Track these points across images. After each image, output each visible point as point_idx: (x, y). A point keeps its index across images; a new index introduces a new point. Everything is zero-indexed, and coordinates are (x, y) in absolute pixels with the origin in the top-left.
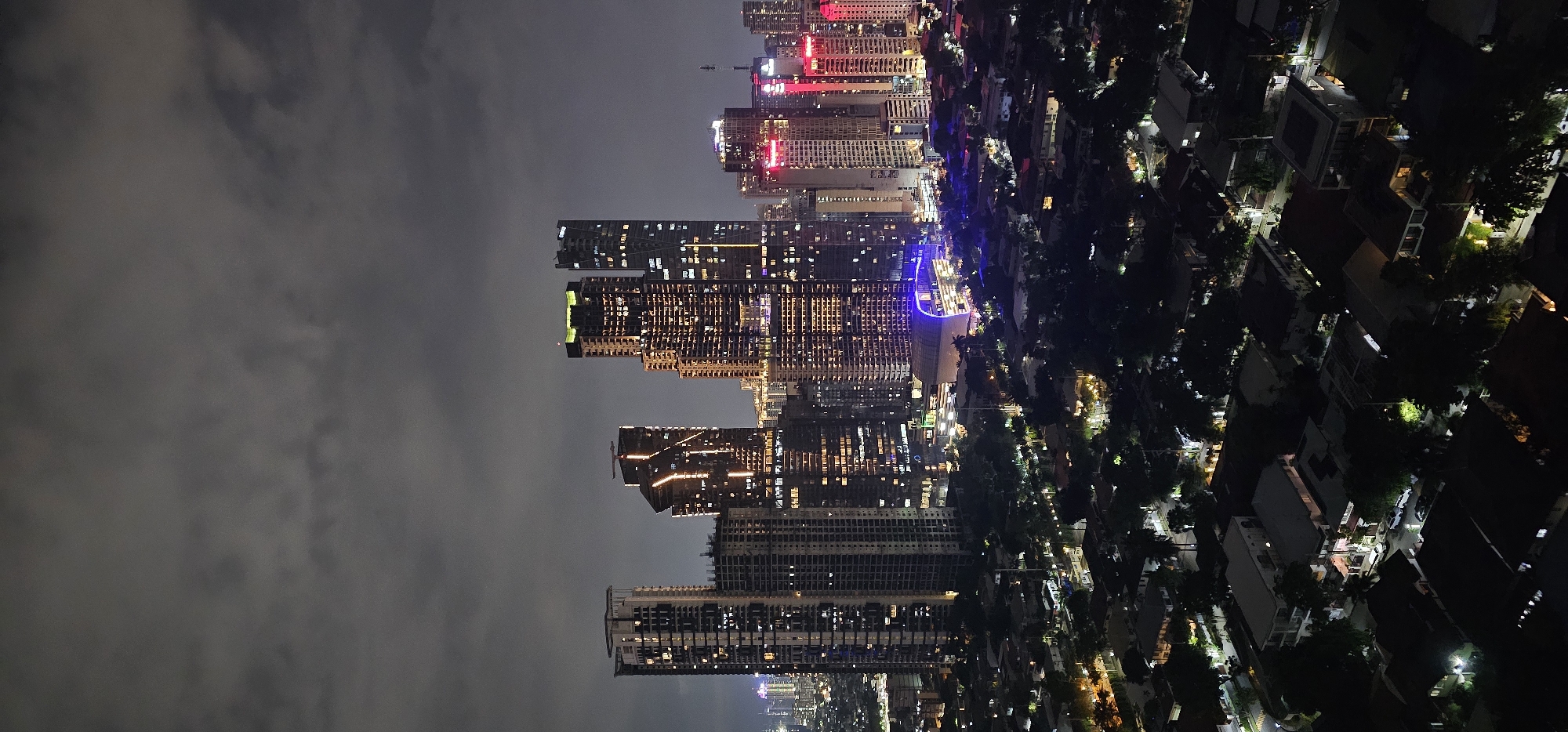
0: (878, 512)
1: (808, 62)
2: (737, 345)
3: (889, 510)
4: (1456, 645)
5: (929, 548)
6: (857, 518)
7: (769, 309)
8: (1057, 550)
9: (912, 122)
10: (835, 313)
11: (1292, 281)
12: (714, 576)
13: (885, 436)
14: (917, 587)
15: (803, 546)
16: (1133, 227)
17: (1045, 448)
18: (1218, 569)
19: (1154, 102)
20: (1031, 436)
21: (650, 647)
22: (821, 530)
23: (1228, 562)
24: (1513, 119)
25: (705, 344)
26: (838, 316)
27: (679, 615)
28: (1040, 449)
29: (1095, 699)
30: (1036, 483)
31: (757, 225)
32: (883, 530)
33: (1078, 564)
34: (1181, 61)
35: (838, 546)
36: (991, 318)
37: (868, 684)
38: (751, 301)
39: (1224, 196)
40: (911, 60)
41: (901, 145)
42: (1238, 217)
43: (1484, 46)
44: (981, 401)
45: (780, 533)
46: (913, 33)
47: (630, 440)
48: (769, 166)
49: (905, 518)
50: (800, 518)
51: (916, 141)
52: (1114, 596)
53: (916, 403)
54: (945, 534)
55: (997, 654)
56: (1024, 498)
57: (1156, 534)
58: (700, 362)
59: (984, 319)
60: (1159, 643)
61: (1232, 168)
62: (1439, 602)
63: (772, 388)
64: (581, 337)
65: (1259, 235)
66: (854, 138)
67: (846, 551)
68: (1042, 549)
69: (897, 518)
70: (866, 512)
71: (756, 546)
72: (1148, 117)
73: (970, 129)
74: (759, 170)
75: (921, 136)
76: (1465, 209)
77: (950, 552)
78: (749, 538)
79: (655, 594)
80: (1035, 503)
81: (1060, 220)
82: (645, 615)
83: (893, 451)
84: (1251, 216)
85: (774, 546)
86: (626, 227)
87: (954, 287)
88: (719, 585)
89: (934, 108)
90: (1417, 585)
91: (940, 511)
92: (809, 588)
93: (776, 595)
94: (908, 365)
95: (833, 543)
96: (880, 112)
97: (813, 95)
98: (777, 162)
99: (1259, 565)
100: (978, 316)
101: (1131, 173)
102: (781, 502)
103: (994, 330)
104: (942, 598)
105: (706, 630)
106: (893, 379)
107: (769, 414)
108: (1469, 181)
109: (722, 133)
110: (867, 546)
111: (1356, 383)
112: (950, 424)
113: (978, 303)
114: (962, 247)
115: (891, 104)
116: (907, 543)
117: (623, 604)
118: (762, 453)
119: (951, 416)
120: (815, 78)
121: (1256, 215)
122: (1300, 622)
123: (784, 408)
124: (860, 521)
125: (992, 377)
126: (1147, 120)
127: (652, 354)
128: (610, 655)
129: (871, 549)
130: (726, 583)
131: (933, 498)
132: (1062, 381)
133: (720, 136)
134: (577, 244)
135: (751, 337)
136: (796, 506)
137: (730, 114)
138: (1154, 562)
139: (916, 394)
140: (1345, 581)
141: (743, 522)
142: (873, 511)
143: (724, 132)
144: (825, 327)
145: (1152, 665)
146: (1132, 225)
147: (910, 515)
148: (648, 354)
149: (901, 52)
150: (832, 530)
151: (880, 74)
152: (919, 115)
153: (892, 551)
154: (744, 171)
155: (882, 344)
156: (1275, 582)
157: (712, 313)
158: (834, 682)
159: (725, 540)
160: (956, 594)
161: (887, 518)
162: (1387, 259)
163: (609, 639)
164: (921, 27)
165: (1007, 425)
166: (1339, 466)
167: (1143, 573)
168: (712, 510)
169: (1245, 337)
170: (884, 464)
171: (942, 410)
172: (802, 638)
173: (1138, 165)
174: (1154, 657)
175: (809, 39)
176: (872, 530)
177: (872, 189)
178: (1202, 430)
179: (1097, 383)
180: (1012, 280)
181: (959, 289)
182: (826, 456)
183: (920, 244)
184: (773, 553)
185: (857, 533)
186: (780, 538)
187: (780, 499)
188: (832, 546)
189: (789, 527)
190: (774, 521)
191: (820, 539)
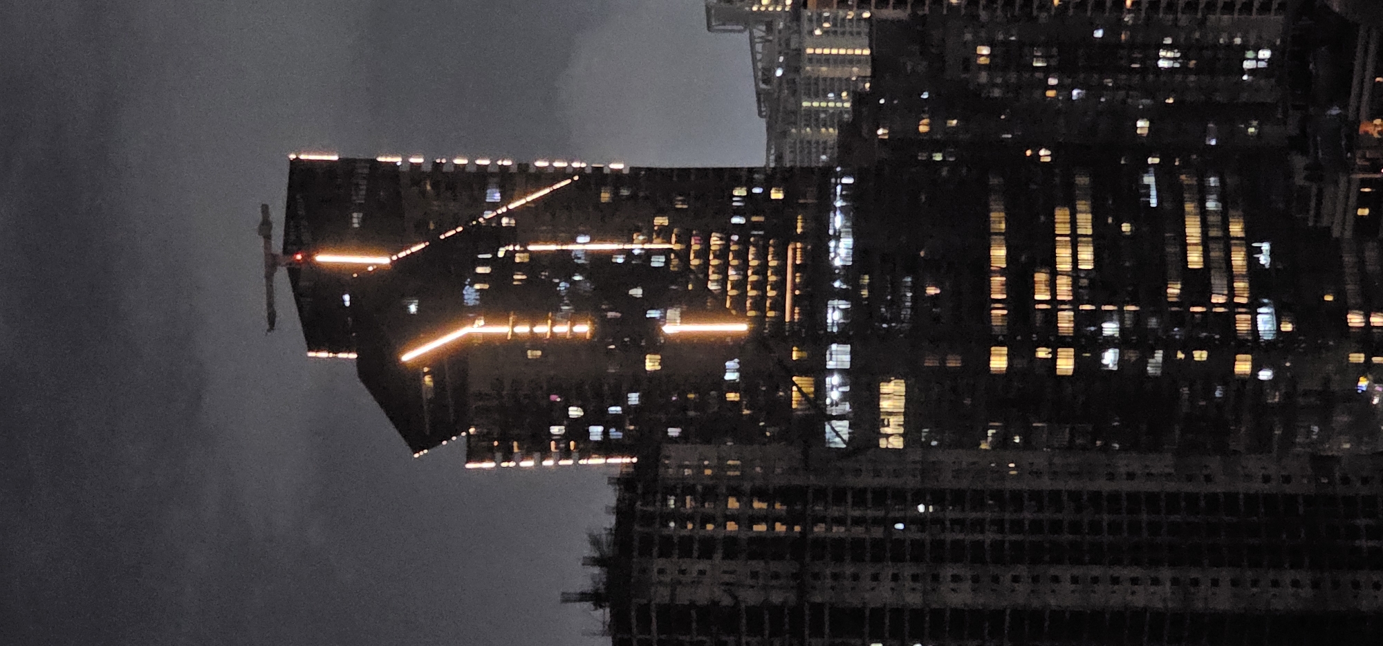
5: (1350, 593)
6: (1105, 486)
13: (1211, 205)
15: (915, 578)
22: (979, 525)
32: (1194, 529)
35: (1035, 579)
45: (838, 531)
47: (324, 200)
50: (912, 482)
67: (1063, 599)
70: (1136, 467)
71: (755, 575)
78: (731, 547)
83: (1238, 259)
85: (816, 576)
95: (1022, 570)
102: (843, 427)
110: (1136, 581)
123: (859, 99)
124: (1114, 497)
129: (1148, 592)
136: (897, 443)
141: (710, 493)
147: (1287, 479)
150: (1017, 526)
153: (1223, 600)
159: (646, 551)
168: (605, 447)
170: (1207, 302)
176: (1155, 528)
182: (1005, 271)
184: (818, 599)
185: (1106, 538)
186: (838, 550)
187: (840, 417)
188: (1016, 579)
189: (870, 513)
190: (820, 494)
191: (976, 554)
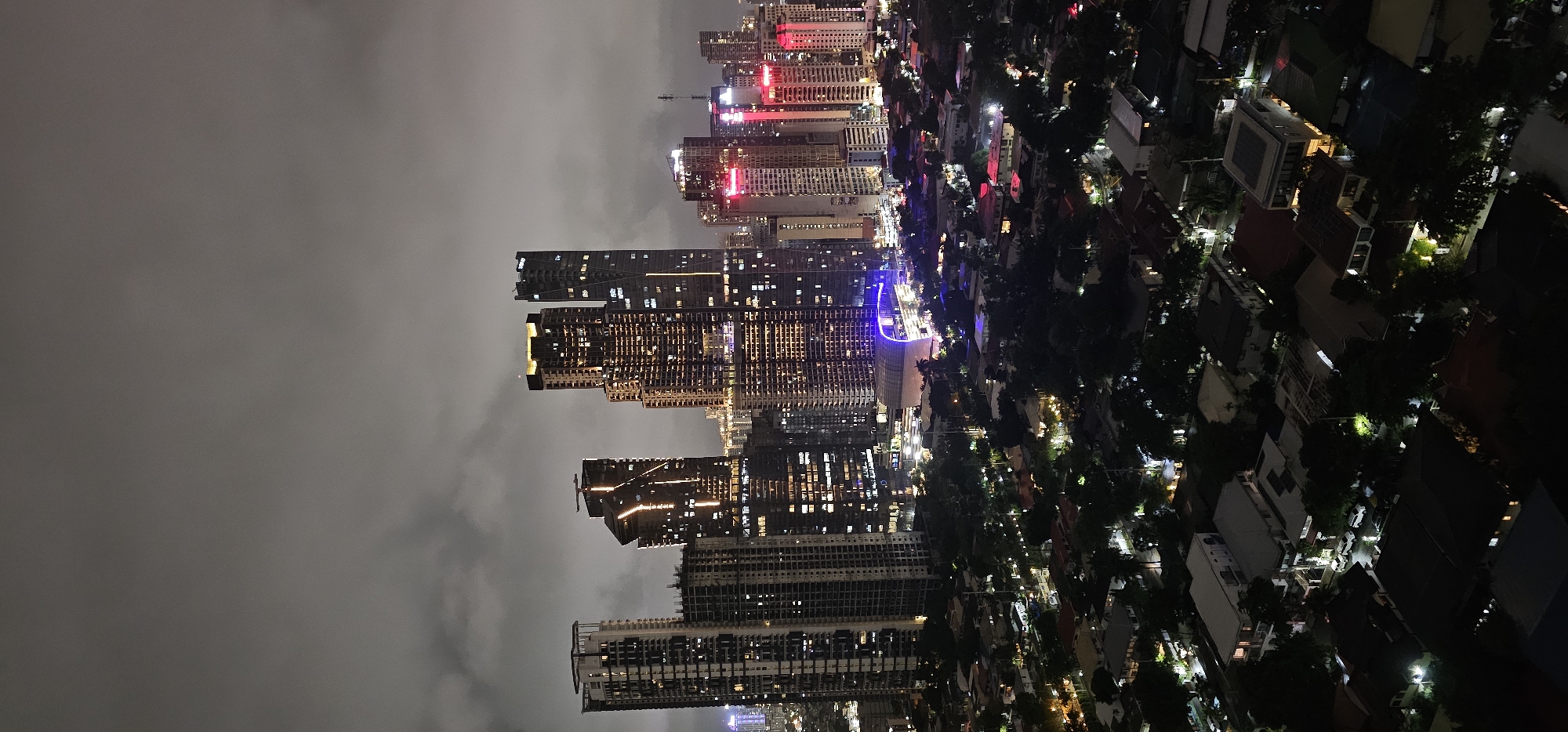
0: (846, 538)
1: (765, 91)
2: (700, 374)
3: (856, 536)
4: (1416, 655)
5: (897, 573)
6: (825, 545)
7: (733, 337)
8: (1024, 571)
9: (870, 149)
10: (799, 340)
11: (1246, 300)
12: (681, 607)
13: (851, 461)
14: (887, 612)
15: (771, 575)
16: (1090, 250)
17: (1010, 470)
18: (1183, 585)
19: (1107, 126)
20: (996, 458)
21: (618, 682)
22: (788, 557)
23: (1192, 578)
24: (1453, 138)
25: (669, 374)
26: (802, 342)
27: (647, 648)
28: (1004, 471)
29: (1066, 720)
30: (1002, 504)
31: (719, 253)
32: (851, 556)
33: (1045, 585)
34: (1132, 86)
35: (806, 573)
36: (954, 341)
37: (840, 711)
38: (714, 329)
39: (1177, 217)
40: (868, 87)
41: (861, 172)
42: (1193, 238)
43: (1423, 68)
44: (945, 424)
45: (748, 562)
46: (869, 61)
47: (594, 471)
48: (729, 195)
49: (872, 543)
50: (769, 546)
51: (875, 168)
52: (1082, 617)
53: (881, 428)
54: (912, 558)
55: (967, 676)
56: (990, 520)
57: (1121, 553)
58: (663, 392)
59: (946, 342)
60: (1126, 662)
61: (1184, 190)
62: (1397, 613)
63: (737, 415)
64: (542, 369)
65: (1212, 255)
66: (813, 165)
67: (815, 579)
68: (1009, 571)
69: (865, 543)
70: (833, 539)
71: (724, 576)
72: (1101, 141)
73: (927, 155)
74: (719, 198)
75: (880, 162)
76: (1410, 226)
77: (919, 576)
78: (717, 568)
79: (621, 628)
80: (1001, 525)
81: (1019, 243)
82: (612, 649)
83: (859, 476)
84: (1204, 236)
85: (742, 575)
86: (586, 257)
87: (916, 311)
88: (686, 616)
89: (892, 135)
90: (1377, 597)
91: (908, 535)
92: (778, 617)
93: (745, 625)
94: (872, 391)
95: (802, 571)
96: (838, 140)
97: (770, 124)
98: (737, 190)
99: (1222, 581)
100: (940, 339)
101: (1087, 196)
102: (748, 531)
103: (957, 353)
104: (911, 623)
105: (674, 662)
106: (858, 404)
107: (734, 442)
108: (1413, 199)
109: (681, 162)
110: (835, 573)
111: (1310, 398)
112: (915, 448)
113: (940, 327)
114: (923, 270)
115: (849, 132)
116: (875, 568)
117: (590, 639)
118: (728, 482)
119: (917, 439)
120: (773, 107)
121: (1209, 235)
122: (1263, 637)
123: (749, 435)
124: (828, 548)
125: (956, 401)
126: (1101, 144)
127: (615, 384)
128: (577, 692)
129: (839, 575)
130: (693, 615)
131: (901, 523)
132: (1025, 402)
133: (680, 165)
134: (536, 276)
135: (715, 365)
136: (764, 535)
137: (688, 143)
138: (1120, 581)
139: (881, 419)
140: (1307, 594)
141: (710, 552)
142: (841, 537)
143: (684, 160)
144: (789, 354)
145: (1120, 684)
146: (1089, 247)
147: (877, 540)
148: (611, 385)
149: (858, 80)
150: (800, 557)
151: (837, 102)
152: (877, 141)
153: (861, 578)
154: (704, 199)
155: (846, 370)
156: (1239, 596)
157: (676, 342)
158: (805, 711)
159: (692, 571)
160: (925, 618)
161: (855, 544)
162: (1336, 277)
163: (576, 674)
164: (877, 55)
165: (972, 448)
166: (1297, 481)
167: (1110, 592)
168: (678, 541)
169: (1202, 355)
170: (851, 489)
171: (907, 435)
172: (771, 668)
173: (1093, 187)
174: (1122, 676)
175: (766, 69)
176: (840, 556)
177: (832, 216)
178: (1163, 449)
179: (1059, 405)
180: (973, 302)
181: (921, 314)
182: (793, 483)
183: (881, 269)
184: (742, 582)
185: (826, 560)
186: (748, 567)
187: (747, 528)
188: (800, 574)
189: (757, 556)
190: (742, 551)
191: (789, 567)
